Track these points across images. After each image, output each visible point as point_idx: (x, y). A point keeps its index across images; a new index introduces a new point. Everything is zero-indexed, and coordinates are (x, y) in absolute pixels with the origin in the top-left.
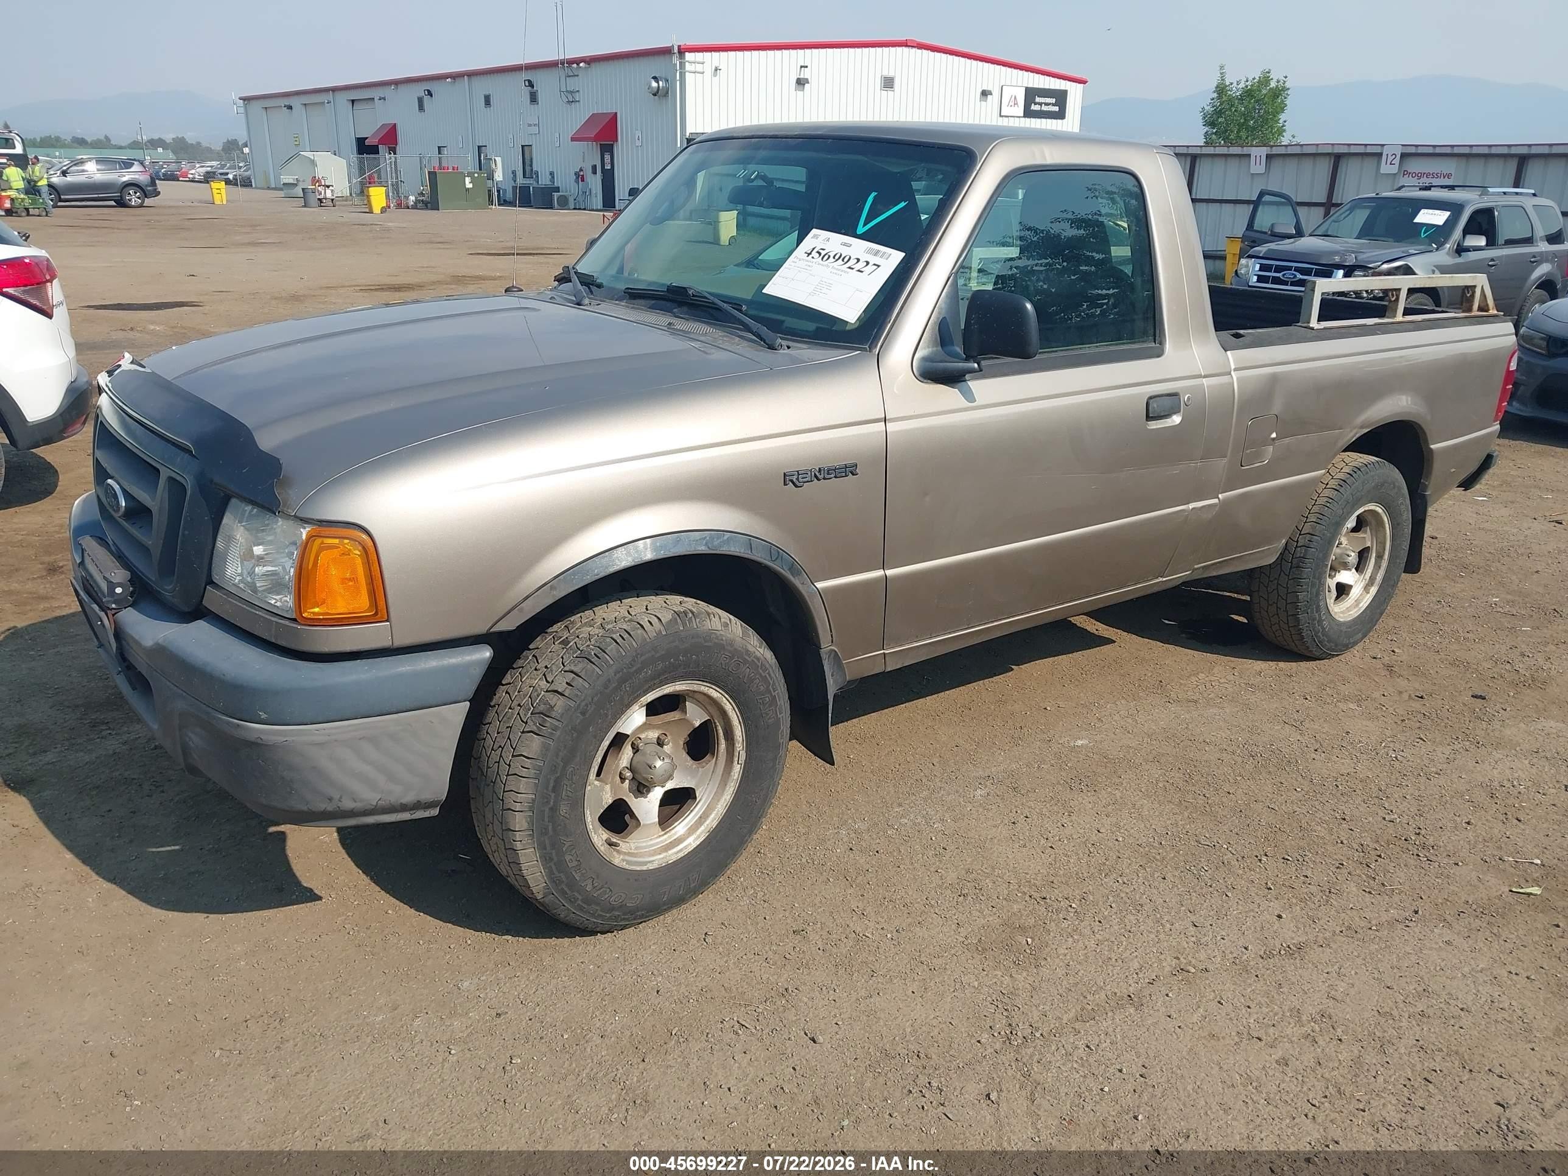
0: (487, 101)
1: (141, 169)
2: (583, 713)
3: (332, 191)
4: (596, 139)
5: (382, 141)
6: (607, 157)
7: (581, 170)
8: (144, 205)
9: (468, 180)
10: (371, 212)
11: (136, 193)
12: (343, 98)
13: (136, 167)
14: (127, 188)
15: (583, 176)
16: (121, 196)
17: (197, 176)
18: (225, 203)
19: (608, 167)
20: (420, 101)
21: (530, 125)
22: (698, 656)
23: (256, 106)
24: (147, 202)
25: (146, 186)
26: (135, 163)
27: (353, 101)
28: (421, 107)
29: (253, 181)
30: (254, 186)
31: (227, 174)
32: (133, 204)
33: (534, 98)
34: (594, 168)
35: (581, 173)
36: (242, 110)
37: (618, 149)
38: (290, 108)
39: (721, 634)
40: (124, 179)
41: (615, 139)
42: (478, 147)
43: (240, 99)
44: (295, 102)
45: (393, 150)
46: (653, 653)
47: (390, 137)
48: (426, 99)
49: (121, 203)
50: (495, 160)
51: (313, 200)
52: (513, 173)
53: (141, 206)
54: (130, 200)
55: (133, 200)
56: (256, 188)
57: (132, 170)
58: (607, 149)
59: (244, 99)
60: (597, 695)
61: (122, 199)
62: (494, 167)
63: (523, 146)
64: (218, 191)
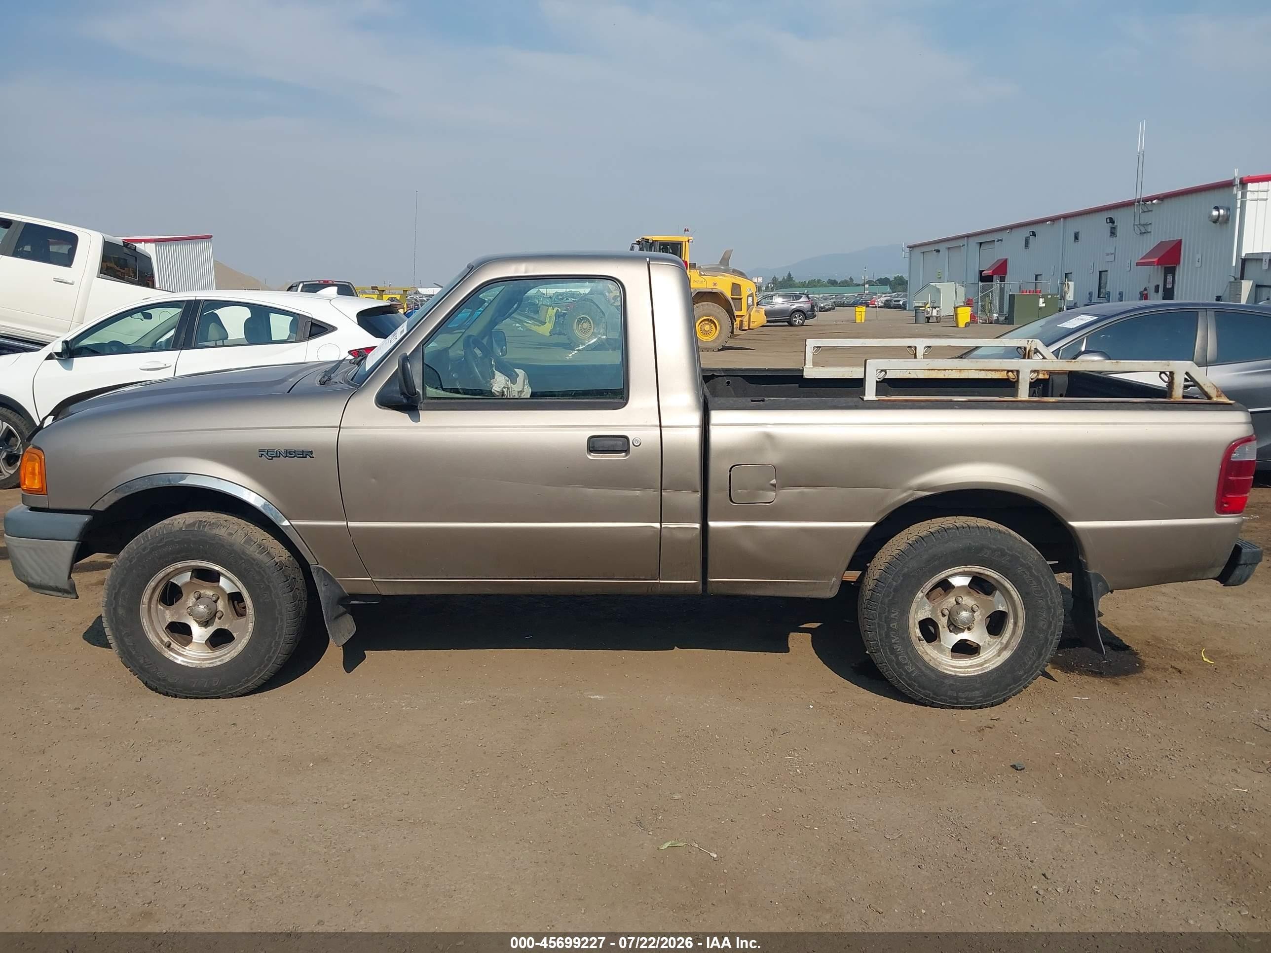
0: (1076, 236)
1: (806, 300)
2: (131, 561)
3: (938, 311)
4: (1159, 263)
5: (994, 272)
6: (1170, 279)
7: (1145, 289)
8: (804, 324)
9: (1041, 300)
10: (957, 326)
11: (800, 316)
12: (974, 241)
13: (803, 299)
14: (794, 314)
15: (1147, 294)
16: (790, 319)
17: (880, 304)
18: (863, 321)
19: (1169, 286)
20: (1027, 240)
21: (1108, 255)
22: (204, 547)
23: (917, 251)
24: (807, 322)
25: (808, 311)
26: (803, 296)
27: (981, 244)
28: (1027, 246)
29: (907, 305)
30: (907, 309)
31: (899, 301)
32: (797, 324)
33: (1113, 232)
34: (1157, 288)
35: (1145, 292)
36: (908, 255)
37: (1180, 271)
38: (938, 251)
39: (223, 539)
40: (794, 307)
41: (1177, 261)
42: (1066, 274)
43: (908, 247)
44: (942, 247)
45: (1002, 280)
46: (173, 538)
47: (1001, 269)
48: (1032, 238)
49: (791, 324)
50: (1068, 284)
51: (922, 318)
52: (1089, 294)
53: (802, 325)
54: (795, 321)
55: (797, 321)
56: (909, 310)
57: (800, 300)
58: (1170, 271)
59: (909, 247)
60: (138, 553)
61: (790, 321)
62: (1067, 290)
63: (1100, 272)
64: (860, 313)
